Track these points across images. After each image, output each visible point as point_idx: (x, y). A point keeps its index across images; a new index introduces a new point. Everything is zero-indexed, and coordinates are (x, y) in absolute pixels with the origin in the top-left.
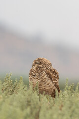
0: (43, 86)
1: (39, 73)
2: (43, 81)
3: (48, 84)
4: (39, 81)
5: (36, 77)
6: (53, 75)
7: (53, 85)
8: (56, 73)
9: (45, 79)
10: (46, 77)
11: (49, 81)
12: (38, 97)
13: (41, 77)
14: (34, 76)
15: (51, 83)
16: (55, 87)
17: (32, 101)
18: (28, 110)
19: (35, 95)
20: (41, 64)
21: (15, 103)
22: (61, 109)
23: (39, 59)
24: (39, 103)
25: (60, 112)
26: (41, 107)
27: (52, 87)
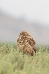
1: (23, 41)
2: (26, 46)
3: (29, 48)
4: (23, 46)
5: (21, 44)
6: (32, 42)
7: (32, 48)
10: (27, 43)
12: (22, 56)
13: (24, 43)
15: (31, 47)
16: (33, 50)
17: (18, 58)
18: (16, 64)
20: (24, 35)
21: (8, 60)
22: (37, 63)
23: (23, 32)
24: (23, 59)
25: (36, 65)
26: (24, 62)
27: (31, 49)
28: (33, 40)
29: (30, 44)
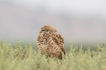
0: (51, 50)
1: (46, 39)
2: (50, 46)
3: (55, 48)
5: (44, 43)
6: (59, 40)
7: (59, 48)
8: (61, 38)
9: (52, 43)
10: (52, 42)
11: (56, 45)
13: (48, 42)
14: (42, 41)
15: (58, 47)
16: (61, 50)
17: (41, 64)
19: (44, 59)
21: (26, 67)
26: (49, 69)
27: (58, 50)
28: (60, 37)
29: (57, 42)
